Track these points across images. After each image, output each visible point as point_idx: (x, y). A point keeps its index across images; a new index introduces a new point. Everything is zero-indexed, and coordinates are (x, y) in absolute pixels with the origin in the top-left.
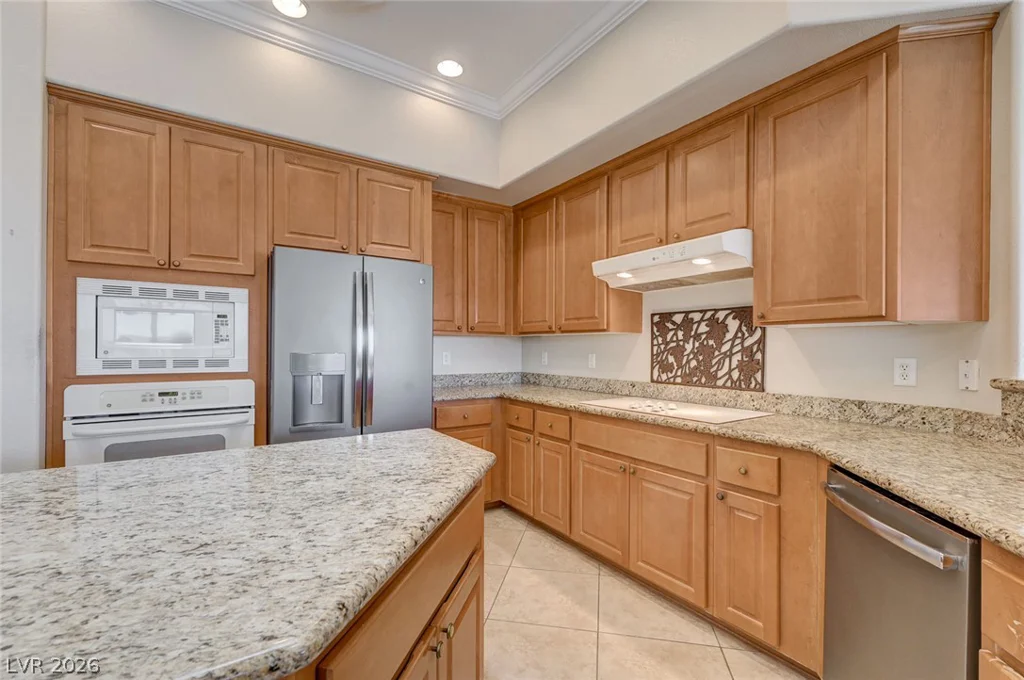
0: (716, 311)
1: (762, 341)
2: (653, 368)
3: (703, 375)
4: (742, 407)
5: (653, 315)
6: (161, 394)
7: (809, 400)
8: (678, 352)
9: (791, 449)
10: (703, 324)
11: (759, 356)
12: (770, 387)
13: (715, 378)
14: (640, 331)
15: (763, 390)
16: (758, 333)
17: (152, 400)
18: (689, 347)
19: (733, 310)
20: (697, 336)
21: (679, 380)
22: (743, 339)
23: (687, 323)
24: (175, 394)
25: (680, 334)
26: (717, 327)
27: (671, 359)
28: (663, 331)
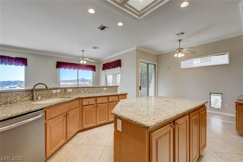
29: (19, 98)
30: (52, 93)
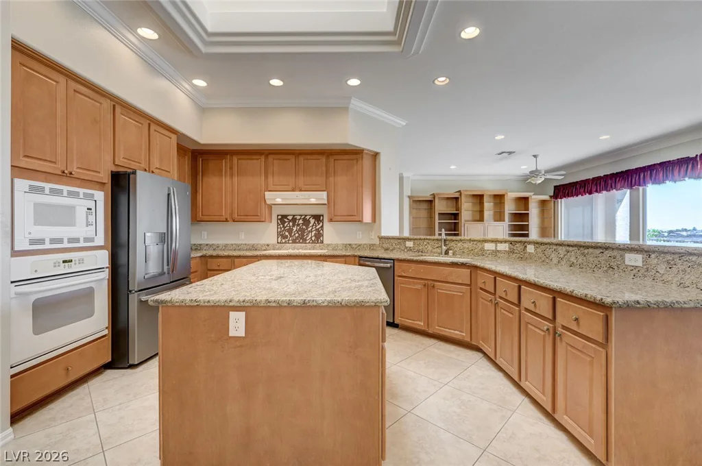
0: (306, 216)
1: (322, 226)
2: (278, 238)
3: (302, 239)
4: (316, 249)
5: (278, 216)
6: (64, 262)
7: (337, 245)
8: (290, 231)
9: (349, 256)
10: (301, 220)
11: (321, 232)
12: (325, 242)
13: (306, 240)
14: (271, 222)
15: (323, 243)
16: (321, 224)
17: (59, 266)
18: (295, 229)
19: (312, 216)
20: (298, 225)
21: (291, 242)
22: (316, 226)
23: (294, 220)
24: (71, 261)
25: (291, 224)
26: (306, 222)
27: (287, 234)
28: (283, 223)
29: (430, 248)
30: (483, 250)
